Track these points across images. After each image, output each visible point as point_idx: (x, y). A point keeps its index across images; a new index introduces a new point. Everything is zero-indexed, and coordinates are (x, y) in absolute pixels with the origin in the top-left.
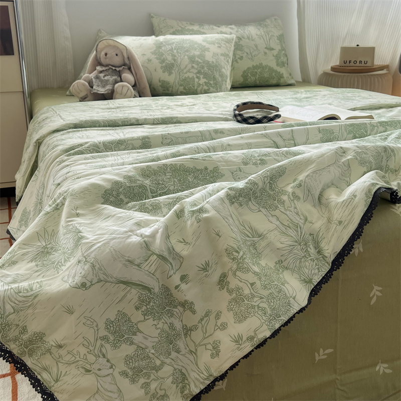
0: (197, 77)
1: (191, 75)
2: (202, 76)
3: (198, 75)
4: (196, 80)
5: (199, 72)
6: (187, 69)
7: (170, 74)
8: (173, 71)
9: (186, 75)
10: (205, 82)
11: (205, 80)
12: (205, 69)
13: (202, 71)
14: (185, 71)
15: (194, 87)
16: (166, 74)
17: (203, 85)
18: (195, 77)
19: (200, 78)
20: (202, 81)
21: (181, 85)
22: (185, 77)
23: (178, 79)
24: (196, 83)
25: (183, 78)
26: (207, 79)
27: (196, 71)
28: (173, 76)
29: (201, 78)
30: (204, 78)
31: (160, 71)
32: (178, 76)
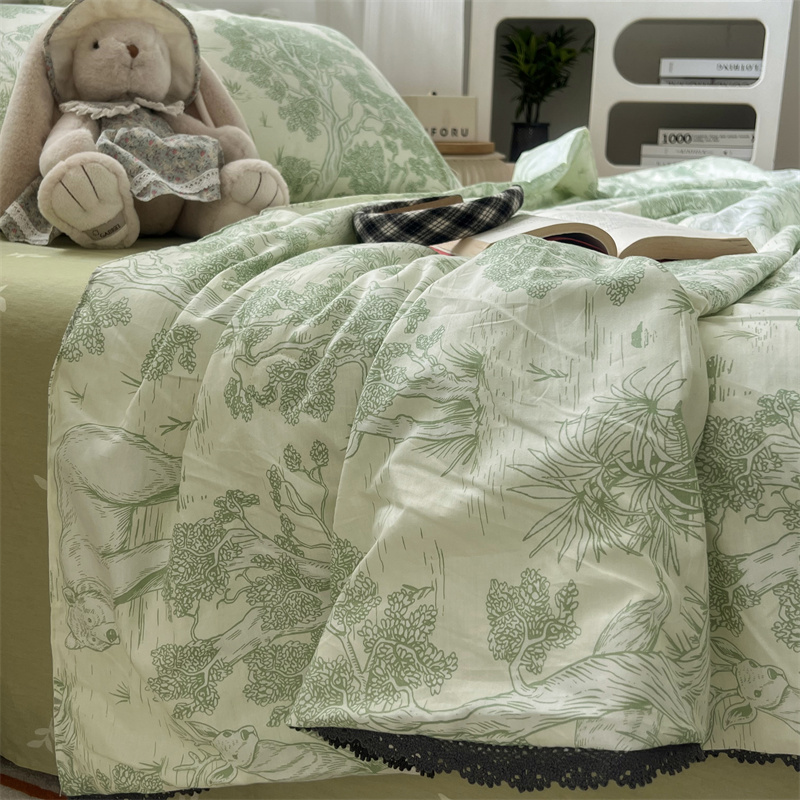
0: (389, 145)
1: (370, 138)
2: (399, 142)
3: (389, 138)
4: (388, 154)
5: (388, 130)
8: (319, 126)
9: (359, 139)
10: (411, 161)
13: (396, 127)
14: (352, 125)
18: (382, 143)
19: (396, 148)
22: (357, 145)
23: (336, 153)
24: (387, 164)
25: (352, 147)
26: (414, 151)
27: (380, 127)
28: (322, 140)
29: (400, 147)
32: (337, 141)
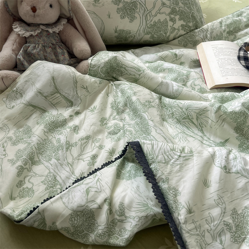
0: (171, 20)
1: (162, 17)
2: (177, 17)
4: (170, 23)
5: (173, 12)
6: (156, 9)
7: (132, 19)
8: (136, 15)
9: (156, 19)
10: (182, 26)
11: (182, 22)
12: (180, 4)
13: (178, 9)
14: (153, 13)
15: (166, 33)
16: (127, 20)
17: (178, 30)
18: (168, 19)
19: (175, 20)
20: (179, 23)
21: (148, 33)
22: (155, 22)
23: (144, 26)
24: (169, 28)
26: (184, 21)
27: (168, 10)
28: (137, 22)
29: (177, 20)
30: (180, 19)
31: (116, 17)
32: (144, 21)
